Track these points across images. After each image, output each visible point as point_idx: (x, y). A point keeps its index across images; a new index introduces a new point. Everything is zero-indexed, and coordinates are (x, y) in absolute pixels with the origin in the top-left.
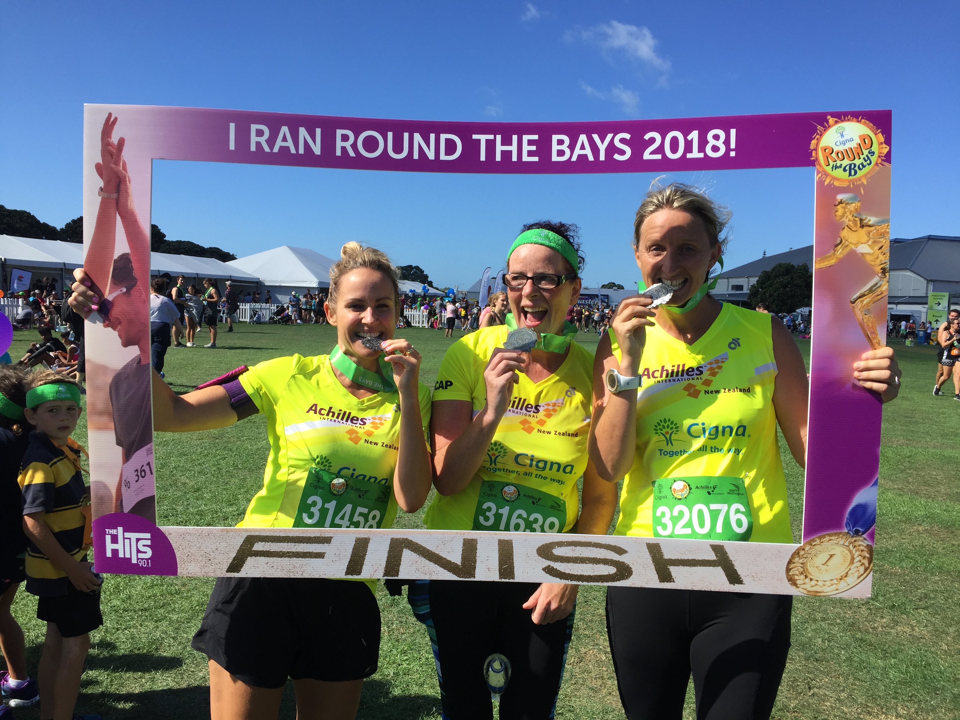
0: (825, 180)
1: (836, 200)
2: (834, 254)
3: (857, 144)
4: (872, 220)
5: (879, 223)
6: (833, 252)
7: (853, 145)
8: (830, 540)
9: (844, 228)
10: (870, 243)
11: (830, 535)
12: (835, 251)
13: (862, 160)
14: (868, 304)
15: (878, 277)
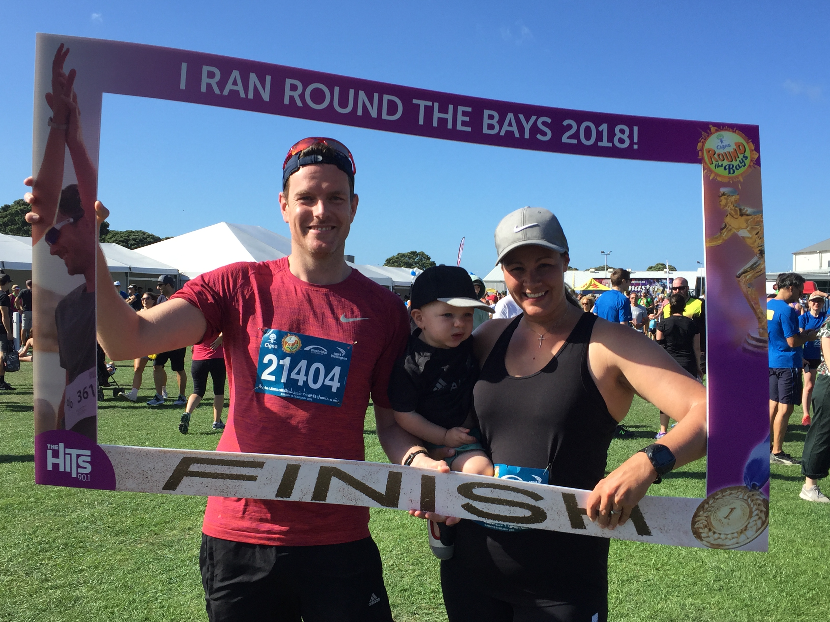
0: (710, 176)
1: (720, 192)
2: (721, 235)
3: (734, 149)
4: (749, 210)
5: (755, 213)
6: (719, 234)
7: (731, 149)
8: (731, 494)
9: (727, 216)
10: (748, 229)
11: (731, 489)
12: (721, 233)
13: (738, 162)
14: (750, 279)
15: (757, 257)
